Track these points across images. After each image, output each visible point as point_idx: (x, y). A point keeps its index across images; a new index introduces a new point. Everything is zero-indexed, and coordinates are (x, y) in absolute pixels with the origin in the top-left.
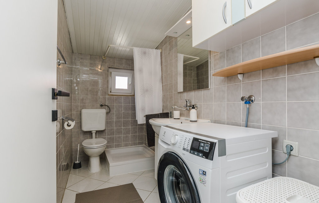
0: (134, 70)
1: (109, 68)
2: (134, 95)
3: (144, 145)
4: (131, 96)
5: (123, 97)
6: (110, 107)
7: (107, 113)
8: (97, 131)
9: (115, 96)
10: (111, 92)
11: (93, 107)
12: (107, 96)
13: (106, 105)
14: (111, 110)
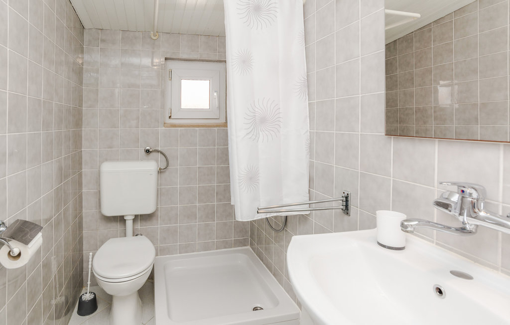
0: (225, 62)
1: (166, 59)
2: (225, 125)
3: (249, 247)
4: (217, 126)
5: (198, 129)
6: (166, 154)
7: (160, 171)
8: (136, 216)
9: (179, 129)
10: (170, 117)
11: (128, 156)
12: (161, 129)
13: (158, 151)
14: (170, 162)
